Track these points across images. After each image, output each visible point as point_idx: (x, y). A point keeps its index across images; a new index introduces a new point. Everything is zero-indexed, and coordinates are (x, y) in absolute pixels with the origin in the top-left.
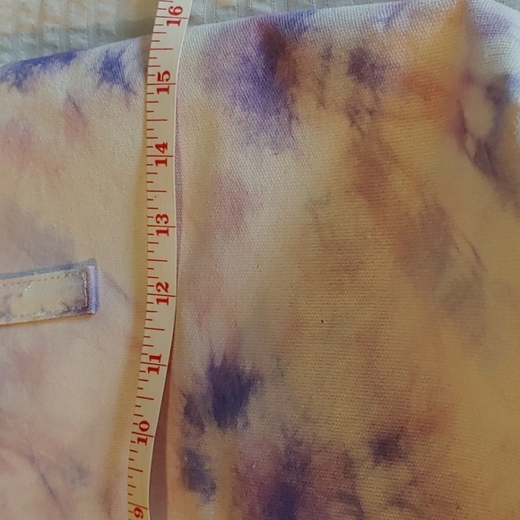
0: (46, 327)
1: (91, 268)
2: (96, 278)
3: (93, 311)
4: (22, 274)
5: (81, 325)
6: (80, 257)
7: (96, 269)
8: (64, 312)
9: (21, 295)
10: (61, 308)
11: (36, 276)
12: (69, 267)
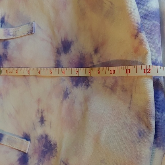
0: (24, 38)
1: (34, 23)
2: (35, 25)
3: (33, 32)
4: (19, 26)
5: (31, 36)
6: (32, 21)
7: (35, 23)
8: (28, 33)
9: (19, 31)
10: (27, 32)
11: (22, 26)
12: (30, 23)
